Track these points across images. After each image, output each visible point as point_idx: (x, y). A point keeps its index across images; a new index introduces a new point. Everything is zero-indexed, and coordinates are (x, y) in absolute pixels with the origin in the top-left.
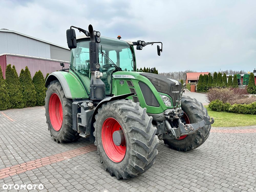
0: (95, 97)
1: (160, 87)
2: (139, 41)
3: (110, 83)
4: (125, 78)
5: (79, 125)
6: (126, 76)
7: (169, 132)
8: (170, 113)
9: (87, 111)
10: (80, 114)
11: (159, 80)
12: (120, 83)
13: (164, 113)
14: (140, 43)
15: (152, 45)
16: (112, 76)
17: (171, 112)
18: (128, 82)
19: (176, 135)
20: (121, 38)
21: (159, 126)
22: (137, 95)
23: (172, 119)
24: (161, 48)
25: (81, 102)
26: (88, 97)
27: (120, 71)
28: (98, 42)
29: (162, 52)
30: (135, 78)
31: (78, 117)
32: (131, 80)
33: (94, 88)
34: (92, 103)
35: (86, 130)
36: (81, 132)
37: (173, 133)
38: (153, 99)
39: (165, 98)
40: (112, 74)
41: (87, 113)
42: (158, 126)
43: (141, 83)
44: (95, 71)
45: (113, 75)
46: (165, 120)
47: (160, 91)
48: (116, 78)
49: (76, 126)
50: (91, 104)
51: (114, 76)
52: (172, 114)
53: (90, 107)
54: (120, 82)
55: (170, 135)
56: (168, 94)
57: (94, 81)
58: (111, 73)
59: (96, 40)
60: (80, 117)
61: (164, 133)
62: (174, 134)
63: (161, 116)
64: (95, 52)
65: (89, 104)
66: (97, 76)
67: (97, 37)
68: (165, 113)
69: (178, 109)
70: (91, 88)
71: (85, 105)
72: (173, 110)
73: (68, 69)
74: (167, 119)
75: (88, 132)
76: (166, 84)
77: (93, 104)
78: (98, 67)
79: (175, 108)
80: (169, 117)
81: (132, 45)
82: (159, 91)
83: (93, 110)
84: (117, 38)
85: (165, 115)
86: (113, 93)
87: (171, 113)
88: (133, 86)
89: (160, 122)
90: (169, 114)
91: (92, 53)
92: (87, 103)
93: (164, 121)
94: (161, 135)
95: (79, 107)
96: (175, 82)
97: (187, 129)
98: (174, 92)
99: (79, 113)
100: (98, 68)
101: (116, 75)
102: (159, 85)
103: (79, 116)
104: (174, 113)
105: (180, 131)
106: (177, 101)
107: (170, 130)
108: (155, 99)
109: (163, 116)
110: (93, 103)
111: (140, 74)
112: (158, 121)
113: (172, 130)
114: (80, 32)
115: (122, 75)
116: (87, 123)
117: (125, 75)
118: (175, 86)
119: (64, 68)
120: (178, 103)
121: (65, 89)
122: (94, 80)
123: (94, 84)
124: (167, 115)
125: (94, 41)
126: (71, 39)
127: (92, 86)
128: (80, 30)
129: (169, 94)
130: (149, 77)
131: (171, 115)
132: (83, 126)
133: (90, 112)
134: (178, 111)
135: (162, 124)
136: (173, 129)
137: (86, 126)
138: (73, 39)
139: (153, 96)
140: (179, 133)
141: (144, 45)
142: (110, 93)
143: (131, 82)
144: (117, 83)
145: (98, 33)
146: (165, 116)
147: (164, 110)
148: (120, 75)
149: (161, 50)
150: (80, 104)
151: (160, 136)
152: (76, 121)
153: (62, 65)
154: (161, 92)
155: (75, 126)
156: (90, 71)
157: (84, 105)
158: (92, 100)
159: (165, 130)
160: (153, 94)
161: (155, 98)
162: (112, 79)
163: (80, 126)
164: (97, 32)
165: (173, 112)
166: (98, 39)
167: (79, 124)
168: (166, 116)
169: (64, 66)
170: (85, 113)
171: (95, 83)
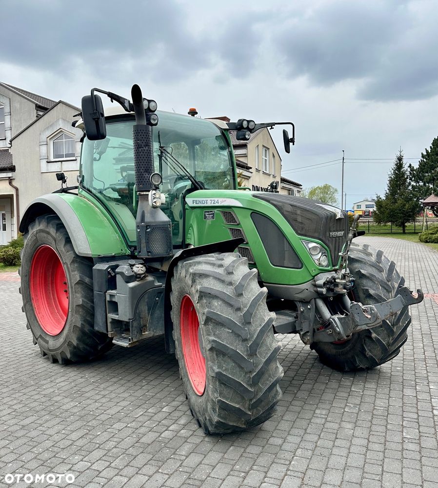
0: (149, 252)
1: (302, 223)
2: (241, 121)
3: (181, 218)
4: (217, 205)
5: (112, 319)
6: (220, 200)
7: (327, 324)
8: (326, 281)
9: (131, 285)
10: (114, 292)
11: (299, 208)
12: (205, 217)
13: (313, 283)
14: (245, 124)
15: (272, 128)
16: (185, 200)
17: (328, 279)
18: (225, 214)
19: (344, 330)
20: (197, 113)
21: (302, 312)
22: (247, 243)
23: (331, 294)
24: (290, 136)
25: (113, 263)
26: (128, 252)
27: (202, 189)
28: (152, 125)
29: (293, 144)
30: (241, 206)
31: (108, 298)
32: (233, 208)
33: (147, 229)
34: (142, 266)
35: (131, 329)
36: (116, 335)
37: (337, 326)
38: (286, 252)
39: (314, 248)
40: (184, 197)
41: (133, 289)
42: (299, 312)
43: (256, 216)
44: (149, 191)
45: (187, 200)
46: (315, 299)
47: (303, 232)
48: (195, 205)
49: (104, 320)
50: (139, 269)
51: (190, 201)
52: (331, 284)
53: (139, 274)
54: (205, 215)
55: (329, 331)
56: (320, 239)
57: (146, 215)
58: (181, 195)
59: (148, 120)
60: (114, 300)
61: (314, 329)
62: (339, 328)
63: (307, 289)
64: (147, 148)
65: (135, 269)
66: (155, 202)
67: (150, 113)
68: (315, 281)
69: (343, 271)
70: (139, 230)
71: (127, 270)
72: (334, 274)
73: (76, 188)
74: (320, 295)
75: (136, 333)
76: (313, 217)
77: (144, 269)
78: (158, 182)
79: (336, 271)
80: (324, 290)
81: (225, 130)
82: (299, 232)
83: (145, 281)
84: (189, 113)
85: (316, 286)
86: (188, 241)
87: (328, 282)
88: (238, 222)
89: (305, 302)
90: (324, 283)
91: (140, 149)
92: (132, 266)
93: (313, 300)
94: (308, 332)
95: (109, 276)
96: (334, 211)
97: (369, 317)
98: (333, 234)
99: (110, 291)
100: (157, 184)
101: (195, 199)
102: (299, 219)
103: (112, 296)
104: (335, 281)
105: (353, 320)
106: (340, 254)
107: (329, 320)
108: (292, 252)
109: (312, 289)
110: (145, 266)
111: (254, 196)
112: (299, 301)
113: (334, 320)
114: (112, 102)
115: (209, 199)
116: (132, 312)
117: (216, 199)
118: (335, 221)
119: (65, 186)
120: (342, 258)
121: (74, 235)
122: (146, 212)
123: (145, 220)
124: (320, 287)
125: (145, 123)
126: (94, 119)
127: (142, 226)
128: (113, 97)
129: (324, 239)
130: (274, 202)
131: (328, 286)
132: (121, 319)
133: (139, 285)
134: (344, 277)
135: (309, 307)
136: (336, 317)
137: (129, 319)
138: (98, 119)
139: (288, 244)
140: (352, 326)
141: (253, 129)
142: (181, 240)
143: (232, 213)
144: (197, 217)
145: (152, 104)
146: (315, 289)
147: (313, 275)
148: (205, 199)
149: (292, 140)
150: (114, 268)
151: (305, 334)
152: (104, 309)
153: (61, 177)
154: (305, 236)
155: (100, 320)
156: (136, 192)
157: (124, 271)
158: (142, 259)
159: (315, 320)
160: (285, 240)
161: (291, 249)
162: (184, 209)
163: (114, 322)
164: (149, 101)
165: (335, 279)
166: (152, 117)
167: (111, 316)
168: (319, 289)
169: (65, 181)
170: (128, 289)
171: (148, 219)
